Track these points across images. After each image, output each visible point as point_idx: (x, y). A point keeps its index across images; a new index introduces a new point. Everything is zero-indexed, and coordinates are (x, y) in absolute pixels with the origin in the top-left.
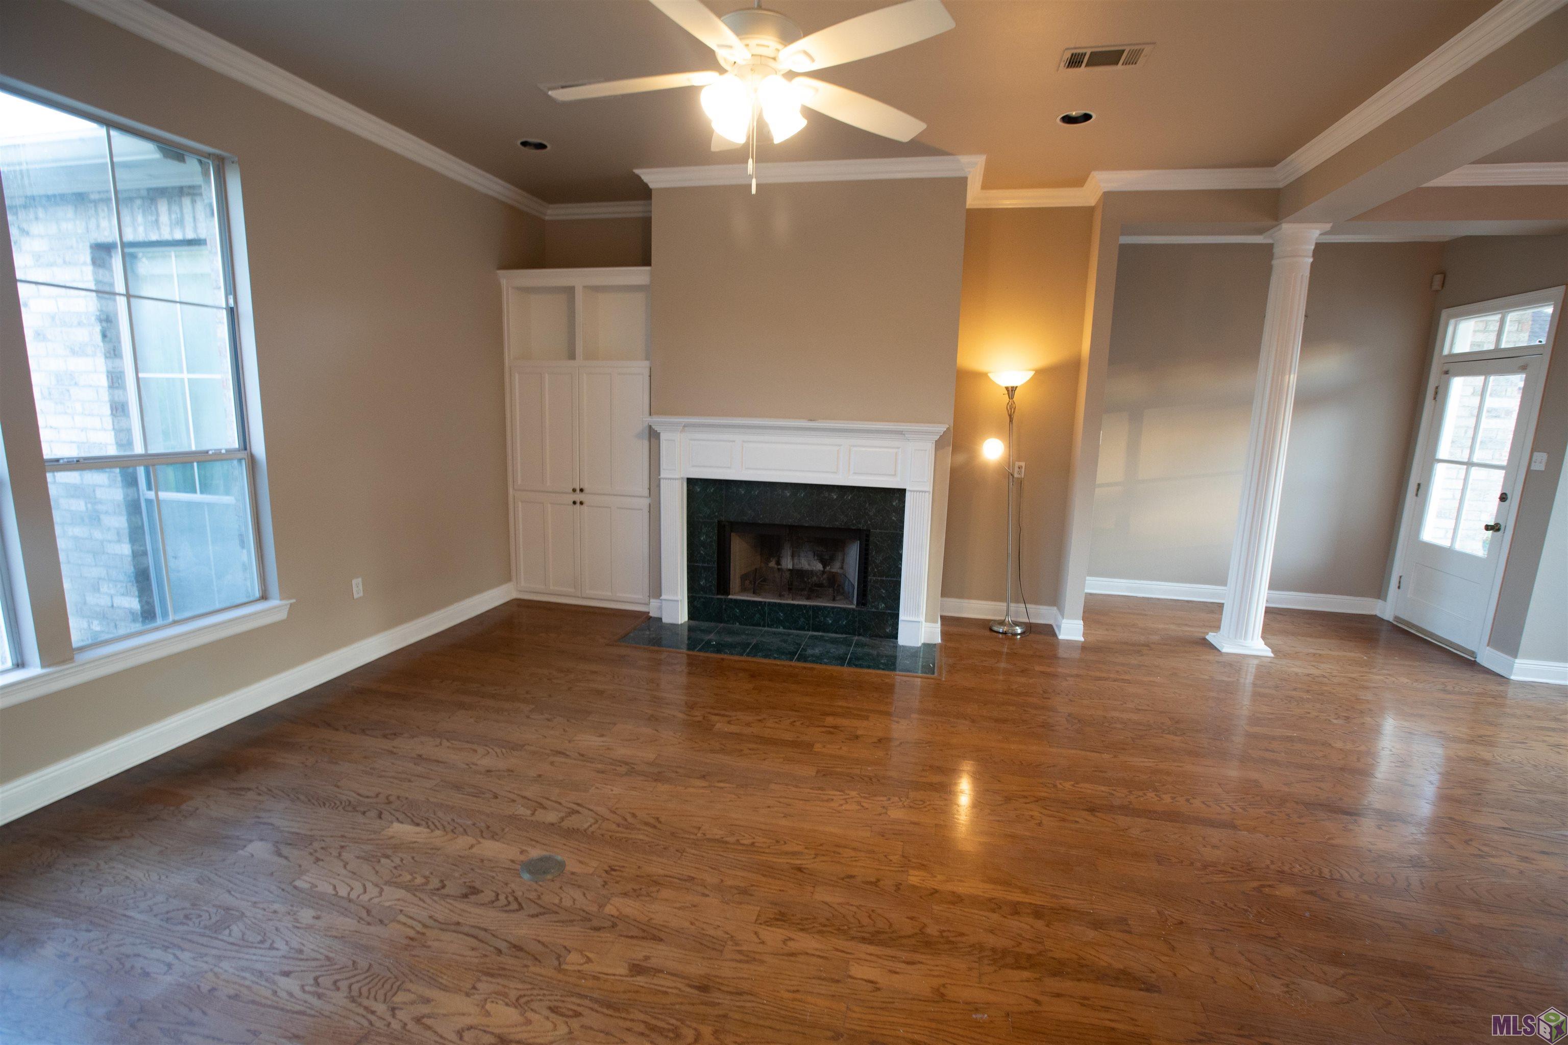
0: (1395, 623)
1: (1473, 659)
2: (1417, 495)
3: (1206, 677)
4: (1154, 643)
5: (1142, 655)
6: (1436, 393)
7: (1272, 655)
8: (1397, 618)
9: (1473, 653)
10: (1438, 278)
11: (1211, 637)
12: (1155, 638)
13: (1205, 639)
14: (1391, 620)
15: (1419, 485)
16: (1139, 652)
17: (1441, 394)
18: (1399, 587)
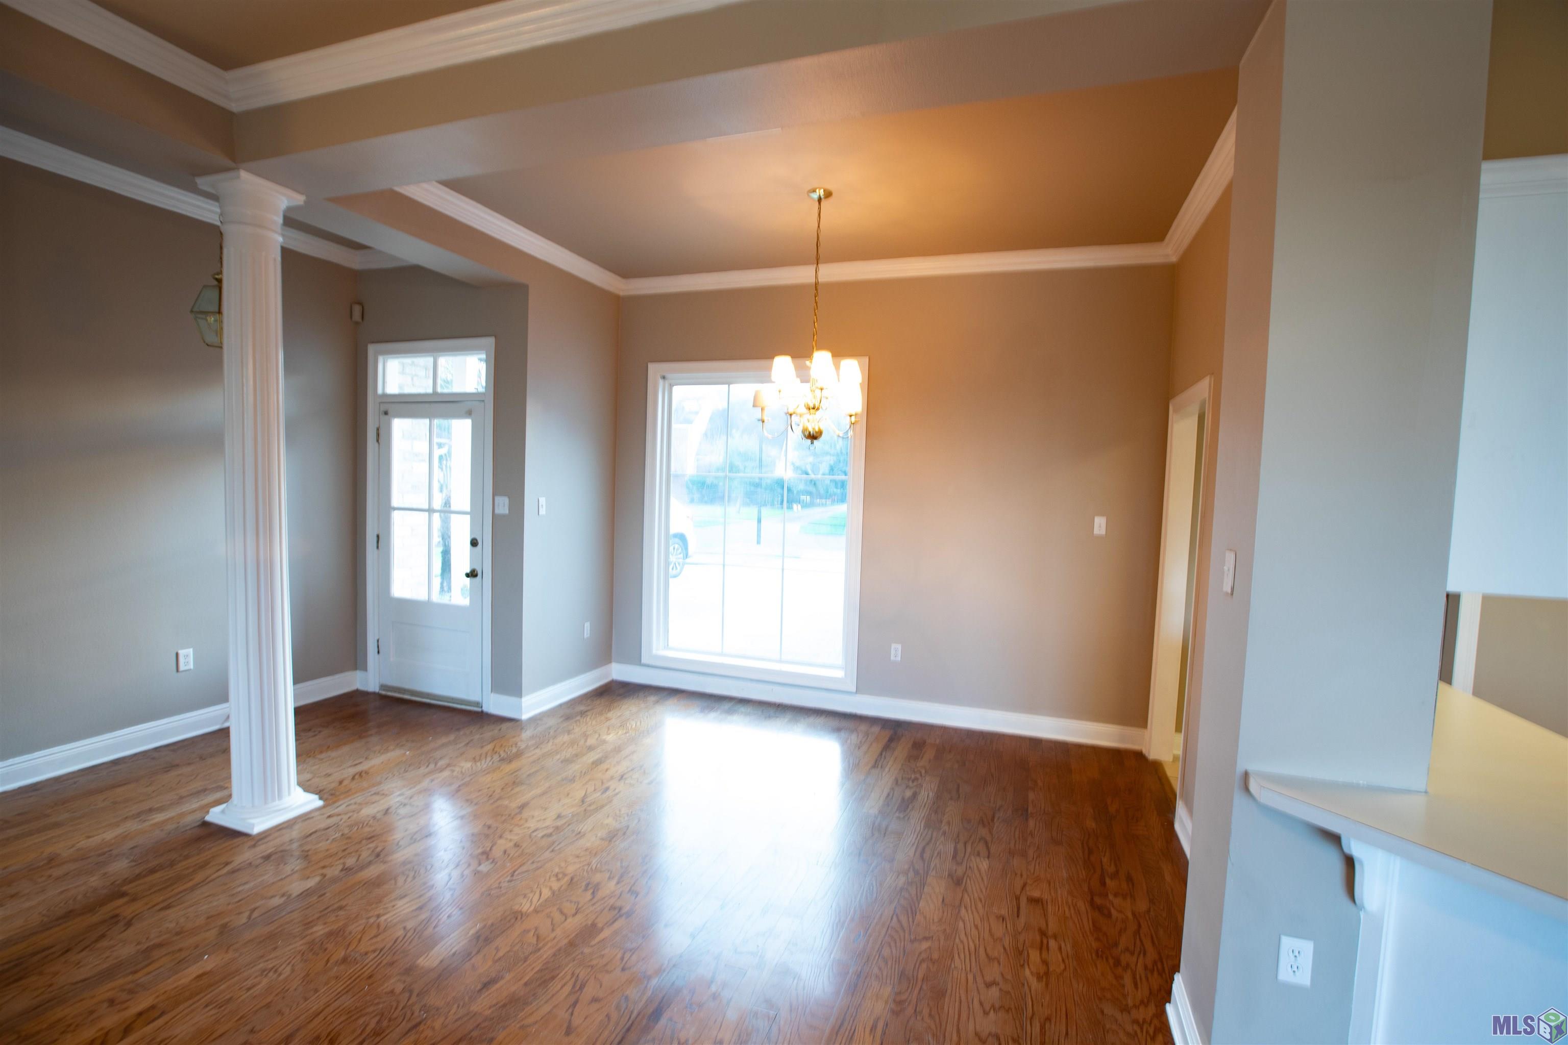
0: (383, 693)
1: (479, 710)
2: (378, 547)
3: (277, 901)
4: (127, 881)
5: (129, 924)
6: (378, 435)
7: (320, 803)
8: (383, 687)
9: (478, 704)
10: (357, 309)
11: (217, 816)
12: (120, 867)
13: (206, 824)
14: (377, 690)
15: (378, 536)
16: (115, 918)
17: (383, 436)
18: (378, 652)
